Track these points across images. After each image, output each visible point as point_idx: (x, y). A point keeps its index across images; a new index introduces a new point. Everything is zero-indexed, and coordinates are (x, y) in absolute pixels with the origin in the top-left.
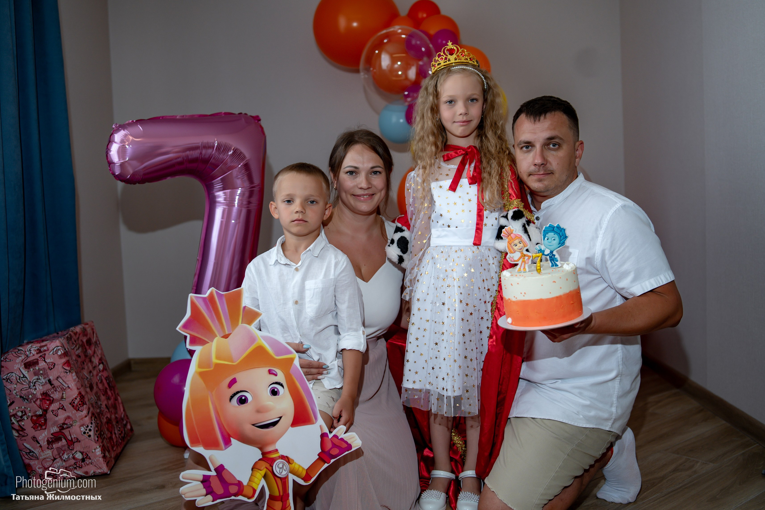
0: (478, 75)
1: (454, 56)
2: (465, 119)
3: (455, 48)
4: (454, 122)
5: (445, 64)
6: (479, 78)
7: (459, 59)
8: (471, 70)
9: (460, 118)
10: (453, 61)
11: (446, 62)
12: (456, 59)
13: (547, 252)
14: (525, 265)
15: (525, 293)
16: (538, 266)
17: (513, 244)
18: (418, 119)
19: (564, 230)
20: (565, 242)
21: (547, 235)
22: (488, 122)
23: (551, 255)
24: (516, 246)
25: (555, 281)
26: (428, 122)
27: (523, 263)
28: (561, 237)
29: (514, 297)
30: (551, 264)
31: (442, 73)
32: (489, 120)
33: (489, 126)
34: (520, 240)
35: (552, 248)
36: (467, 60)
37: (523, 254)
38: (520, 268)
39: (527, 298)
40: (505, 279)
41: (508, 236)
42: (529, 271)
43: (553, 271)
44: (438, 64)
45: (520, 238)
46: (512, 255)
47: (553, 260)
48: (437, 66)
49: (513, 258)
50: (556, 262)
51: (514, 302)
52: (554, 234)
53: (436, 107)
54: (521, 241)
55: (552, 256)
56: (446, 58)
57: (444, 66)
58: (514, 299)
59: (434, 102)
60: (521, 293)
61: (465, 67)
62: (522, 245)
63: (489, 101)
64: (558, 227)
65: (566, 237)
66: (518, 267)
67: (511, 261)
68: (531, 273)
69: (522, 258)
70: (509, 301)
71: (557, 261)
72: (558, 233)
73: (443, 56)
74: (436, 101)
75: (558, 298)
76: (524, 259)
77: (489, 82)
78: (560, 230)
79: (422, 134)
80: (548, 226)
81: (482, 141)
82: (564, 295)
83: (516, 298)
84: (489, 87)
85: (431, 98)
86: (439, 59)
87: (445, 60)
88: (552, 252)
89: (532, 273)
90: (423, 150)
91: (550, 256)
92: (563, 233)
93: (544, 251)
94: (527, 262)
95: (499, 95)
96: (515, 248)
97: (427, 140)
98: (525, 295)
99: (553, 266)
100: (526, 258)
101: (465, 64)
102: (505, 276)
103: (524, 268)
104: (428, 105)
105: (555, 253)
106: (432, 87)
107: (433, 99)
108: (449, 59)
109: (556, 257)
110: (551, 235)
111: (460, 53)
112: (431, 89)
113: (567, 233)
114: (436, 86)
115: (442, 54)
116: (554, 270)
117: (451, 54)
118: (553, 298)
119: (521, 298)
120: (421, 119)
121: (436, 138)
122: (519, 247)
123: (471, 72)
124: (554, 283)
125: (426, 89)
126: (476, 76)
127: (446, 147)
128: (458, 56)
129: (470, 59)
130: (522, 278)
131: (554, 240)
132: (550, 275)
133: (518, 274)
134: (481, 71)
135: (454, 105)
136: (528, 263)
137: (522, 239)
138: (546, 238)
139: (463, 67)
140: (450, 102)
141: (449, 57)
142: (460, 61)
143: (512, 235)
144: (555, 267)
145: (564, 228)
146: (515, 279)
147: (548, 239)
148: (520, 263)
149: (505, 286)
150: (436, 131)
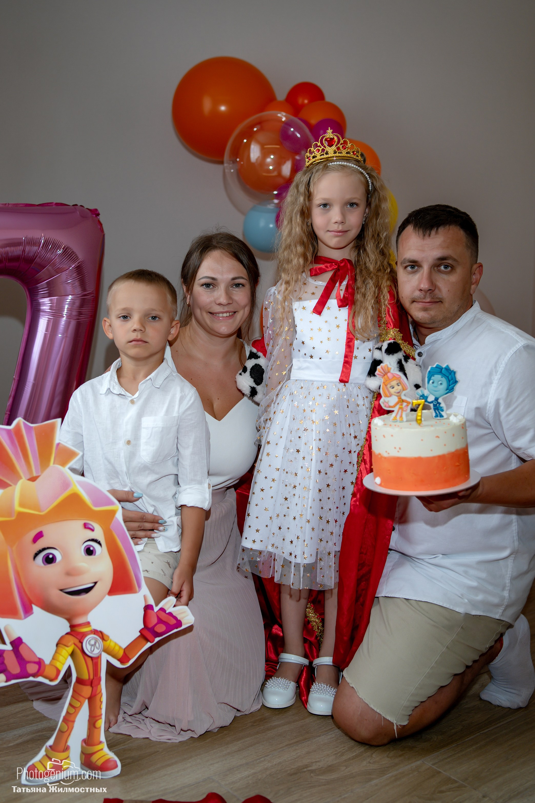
0: (362, 173)
1: (334, 148)
2: (340, 228)
3: (336, 138)
4: (328, 231)
5: (322, 157)
6: (362, 179)
7: (339, 153)
8: (353, 167)
9: (336, 227)
10: (331, 154)
11: (323, 155)
12: (335, 152)
13: (431, 398)
14: (402, 413)
15: (400, 449)
16: (419, 416)
17: (389, 386)
18: (285, 222)
19: (455, 373)
20: (455, 388)
21: (433, 378)
22: (369, 233)
23: (435, 402)
24: (393, 388)
25: (439, 436)
26: (296, 227)
27: (400, 411)
28: (449, 381)
29: (386, 452)
30: (434, 414)
31: (317, 169)
32: (370, 230)
33: (370, 236)
34: (398, 382)
35: (438, 394)
36: (350, 154)
37: (401, 398)
38: (396, 416)
39: (402, 454)
40: (376, 429)
41: (384, 375)
42: (407, 421)
43: (436, 422)
44: (314, 157)
45: (399, 379)
46: (387, 399)
47: (438, 410)
48: (311, 158)
49: (387, 403)
50: (441, 412)
51: (385, 458)
52: (442, 377)
53: (308, 211)
54: (400, 383)
55: (436, 404)
56: (323, 150)
57: (321, 159)
58: (385, 455)
59: (305, 204)
60: (395, 448)
61: (345, 163)
62: (400, 387)
63: (373, 205)
64: (447, 369)
65: (456, 382)
66: (393, 414)
67: (386, 406)
68: (408, 423)
69: (400, 403)
70: (380, 456)
71: (443, 411)
72: (447, 376)
73: (319, 146)
74: (307, 203)
75: (441, 458)
76: (402, 405)
77: (375, 183)
78: (449, 372)
79: (289, 241)
80: (434, 366)
81: (359, 254)
82: (448, 454)
83: (389, 454)
84: (375, 189)
85: (302, 199)
86: (315, 151)
87: (321, 152)
88: (437, 399)
89: (410, 424)
90: (289, 261)
91: (434, 404)
92: (453, 376)
93: (427, 397)
94: (405, 409)
95: (385, 199)
96: (392, 391)
97: (294, 250)
98: (400, 451)
99: (437, 416)
100: (405, 404)
101: (347, 159)
102: (376, 425)
103: (401, 416)
104: (297, 208)
105: (440, 400)
106: (304, 186)
107: (304, 200)
108: (327, 151)
109: (441, 405)
110: (437, 377)
111: (341, 144)
112: (302, 189)
113: (459, 377)
114: (308, 184)
115: (319, 144)
116: (438, 421)
117: (330, 145)
118: (434, 458)
119: (394, 453)
120: (288, 223)
121: (305, 247)
122: (397, 389)
123: (352, 170)
124: (437, 438)
125: (297, 187)
126: (359, 176)
127: (318, 259)
128: (338, 148)
129: (353, 152)
130: (397, 429)
131: (441, 384)
132: (433, 429)
133: (393, 424)
134: (365, 168)
135: (329, 210)
136: (406, 411)
137: (402, 380)
138: (431, 382)
139: (343, 163)
140: (325, 205)
141: (328, 149)
142: (340, 155)
143: (389, 374)
144: (439, 418)
145: (455, 371)
146: (389, 430)
147: (433, 383)
148: (396, 409)
149: (375, 437)
150: (305, 240)
